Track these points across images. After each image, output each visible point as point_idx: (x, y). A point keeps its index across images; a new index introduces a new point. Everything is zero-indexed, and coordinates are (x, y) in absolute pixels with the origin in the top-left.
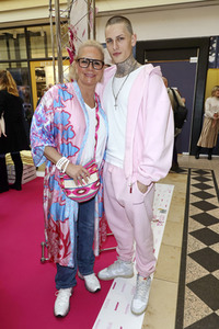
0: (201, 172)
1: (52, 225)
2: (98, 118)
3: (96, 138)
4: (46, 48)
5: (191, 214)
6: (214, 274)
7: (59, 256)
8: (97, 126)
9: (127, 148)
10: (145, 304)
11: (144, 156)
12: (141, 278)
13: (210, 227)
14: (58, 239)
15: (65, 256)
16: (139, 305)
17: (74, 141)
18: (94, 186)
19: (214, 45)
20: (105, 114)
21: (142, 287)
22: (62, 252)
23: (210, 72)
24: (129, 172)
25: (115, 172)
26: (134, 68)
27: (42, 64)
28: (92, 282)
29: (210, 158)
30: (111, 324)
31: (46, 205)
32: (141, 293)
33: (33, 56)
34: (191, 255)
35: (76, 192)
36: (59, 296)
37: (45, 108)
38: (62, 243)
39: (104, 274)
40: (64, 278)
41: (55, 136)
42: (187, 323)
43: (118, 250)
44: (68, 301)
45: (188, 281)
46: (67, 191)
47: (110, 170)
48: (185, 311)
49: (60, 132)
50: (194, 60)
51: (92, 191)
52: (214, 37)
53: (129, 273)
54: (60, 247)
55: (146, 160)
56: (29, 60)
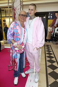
0: (47, 45)
1: (13, 60)
2: (25, 31)
3: (24, 36)
4: (6, 14)
5: (46, 56)
6: (54, 71)
7: (15, 68)
8: (25, 33)
9: (33, 38)
10: (38, 80)
11: (37, 41)
12: (37, 73)
13: (52, 59)
14: (15, 63)
15: (17, 68)
16: (37, 80)
17: (19, 37)
18: (23, 49)
19: (49, 14)
20: (26, 30)
21: (37, 75)
22: (16, 67)
23: (49, 20)
24: (34, 45)
25: (29, 45)
26: (34, 18)
27: (5, 18)
28: (23, 75)
29: (49, 42)
30: (30, 86)
31: (11, 54)
32: (37, 77)
33: (2, 16)
34: (48, 66)
35: (19, 51)
36: (15, 79)
37: (11, 28)
38: (16, 65)
39: (26, 72)
40: (16, 74)
41: (14, 36)
42: (49, 84)
43: (30, 66)
44: (17, 80)
45: (48, 73)
46: (16, 51)
47: (28, 44)
48: (49, 81)
49: (15, 34)
50: (45, 17)
51: (23, 50)
52: (49, 12)
53: (33, 72)
54: (15, 66)
55: (38, 41)
56: (1, 17)
